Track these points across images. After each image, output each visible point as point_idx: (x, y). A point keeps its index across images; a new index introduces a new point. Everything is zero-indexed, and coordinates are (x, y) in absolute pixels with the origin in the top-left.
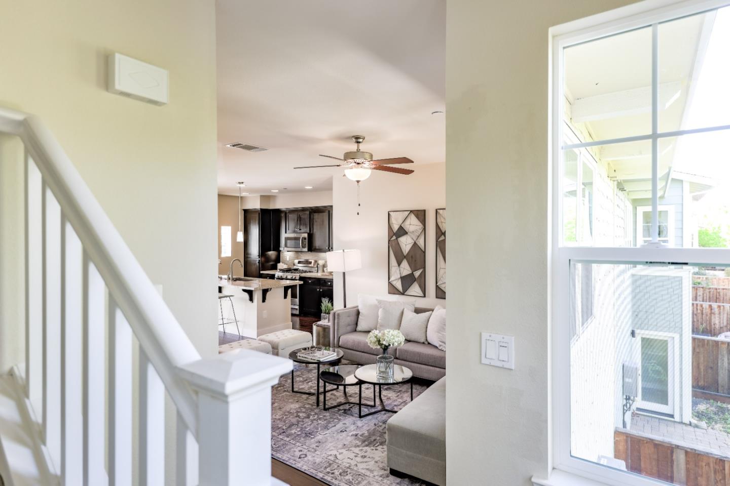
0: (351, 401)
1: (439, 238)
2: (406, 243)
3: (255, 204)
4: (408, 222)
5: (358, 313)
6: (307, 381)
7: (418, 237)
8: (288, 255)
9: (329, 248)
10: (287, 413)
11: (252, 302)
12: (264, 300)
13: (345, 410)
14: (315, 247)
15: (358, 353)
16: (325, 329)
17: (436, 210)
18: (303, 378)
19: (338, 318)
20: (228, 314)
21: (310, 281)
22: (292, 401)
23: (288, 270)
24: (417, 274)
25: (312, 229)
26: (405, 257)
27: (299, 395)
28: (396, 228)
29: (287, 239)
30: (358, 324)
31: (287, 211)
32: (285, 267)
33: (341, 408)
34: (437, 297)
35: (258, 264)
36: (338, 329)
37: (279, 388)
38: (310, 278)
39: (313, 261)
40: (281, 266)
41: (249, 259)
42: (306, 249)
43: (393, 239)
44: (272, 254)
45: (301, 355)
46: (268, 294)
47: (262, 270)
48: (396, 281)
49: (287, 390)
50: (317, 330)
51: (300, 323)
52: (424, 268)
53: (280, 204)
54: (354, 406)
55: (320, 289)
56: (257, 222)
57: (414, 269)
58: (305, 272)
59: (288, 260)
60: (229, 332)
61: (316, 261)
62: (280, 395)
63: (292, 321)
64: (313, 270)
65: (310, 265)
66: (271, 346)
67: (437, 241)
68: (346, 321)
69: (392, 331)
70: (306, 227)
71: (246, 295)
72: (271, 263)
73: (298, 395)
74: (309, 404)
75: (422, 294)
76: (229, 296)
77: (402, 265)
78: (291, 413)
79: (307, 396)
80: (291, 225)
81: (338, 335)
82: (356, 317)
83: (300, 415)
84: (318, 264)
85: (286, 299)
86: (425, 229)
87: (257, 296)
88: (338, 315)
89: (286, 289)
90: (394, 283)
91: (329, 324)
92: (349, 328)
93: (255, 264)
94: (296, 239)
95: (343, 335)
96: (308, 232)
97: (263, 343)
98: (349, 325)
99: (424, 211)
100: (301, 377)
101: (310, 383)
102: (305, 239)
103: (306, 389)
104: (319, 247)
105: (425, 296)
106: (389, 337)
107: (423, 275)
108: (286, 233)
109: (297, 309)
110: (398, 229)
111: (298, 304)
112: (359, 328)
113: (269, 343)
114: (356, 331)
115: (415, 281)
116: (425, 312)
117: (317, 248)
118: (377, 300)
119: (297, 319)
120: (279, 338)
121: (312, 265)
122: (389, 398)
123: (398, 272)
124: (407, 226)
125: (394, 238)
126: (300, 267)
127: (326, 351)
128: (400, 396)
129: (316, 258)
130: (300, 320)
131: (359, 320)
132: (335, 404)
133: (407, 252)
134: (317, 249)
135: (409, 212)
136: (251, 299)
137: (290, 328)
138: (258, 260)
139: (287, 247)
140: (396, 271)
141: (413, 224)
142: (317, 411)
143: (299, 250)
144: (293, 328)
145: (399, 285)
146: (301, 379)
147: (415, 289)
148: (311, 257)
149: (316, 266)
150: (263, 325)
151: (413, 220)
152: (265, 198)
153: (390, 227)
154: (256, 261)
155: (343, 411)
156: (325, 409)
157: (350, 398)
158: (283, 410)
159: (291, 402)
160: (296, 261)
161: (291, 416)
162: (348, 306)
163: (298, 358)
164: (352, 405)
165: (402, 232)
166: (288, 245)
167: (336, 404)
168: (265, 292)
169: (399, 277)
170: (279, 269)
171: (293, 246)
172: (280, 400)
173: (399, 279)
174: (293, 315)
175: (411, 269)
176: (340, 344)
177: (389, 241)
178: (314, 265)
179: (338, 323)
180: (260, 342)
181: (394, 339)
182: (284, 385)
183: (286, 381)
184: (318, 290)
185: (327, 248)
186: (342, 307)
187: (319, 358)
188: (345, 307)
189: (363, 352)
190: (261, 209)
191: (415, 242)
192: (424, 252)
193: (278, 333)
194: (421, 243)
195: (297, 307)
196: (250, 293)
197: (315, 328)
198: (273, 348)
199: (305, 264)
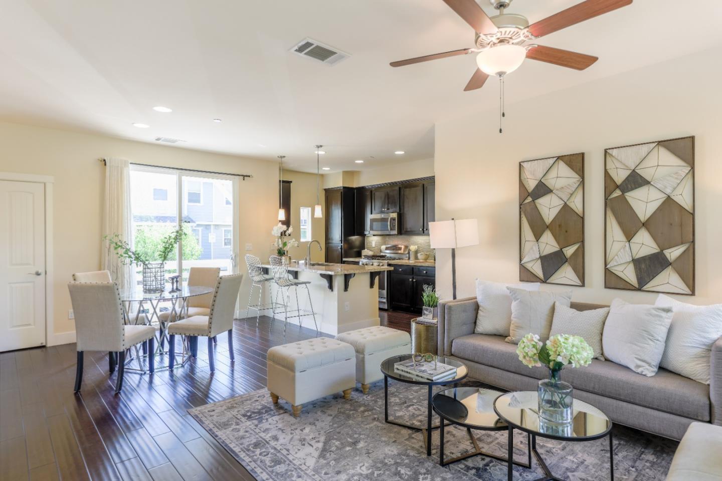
0: (484, 451)
1: (611, 193)
2: (549, 208)
3: (337, 182)
4: (553, 174)
5: (477, 307)
6: (405, 405)
7: (572, 195)
8: (373, 241)
9: (423, 230)
10: (379, 465)
11: (332, 291)
12: (346, 288)
13: (478, 469)
14: (406, 229)
15: (483, 367)
16: (430, 329)
17: (606, 151)
18: (400, 399)
19: (449, 313)
20: (304, 305)
21: (400, 270)
22: (386, 439)
23: (374, 257)
24: (569, 251)
25: (402, 208)
26: (547, 227)
27: (396, 428)
28: (531, 185)
29: (372, 221)
30: (477, 323)
31: (373, 189)
32: (371, 253)
33: (470, 463)
34: (606, 287)
35: (340, 250)
36: (449, 330)
37: (366, 413)
38: (401, 266)
39: (403, 247)
40: (365, 252)
41: (330, 245)
42: (395, 232)
43: (527, 201)
44: (355, 238)
45: (401, 367)
46: (352, 282)
47: (346, 257)
48: (534, 262)
49: (378, 419)
50: (416, 329)
51: (388, 319)
52: (583, 242)
53: (366, 181)
54: (491, 462)
55: (413, 279)
56: (339, 202)
57: (564, 243)
58: (394, 259)
59: (374, 245)
60: (305, 326)
61: (406, 247)
62: (368, 426)
63: (380, 316)
64: (404, 257)
65: (400, 252)
66: (354, 349)
67: (606, 199)
68: (460, 318)
69: (571, 339)
70: (395, 206)
71: (325, 282)
72: (355, 250)
73: (396, 430)
74: (413, 448)
75: (579, 283)
76: (305, 283)
77: (542, 239)
78: (386, 464)
79: (410, 431)
80: (378, 204)
81: (449, 337)
82: (474, 312)
83: (403, 471)
84: (409, 250)
85: (372, 289)
86: (583, 182)
87: (338, 282)
88: (450, 308)
89: (373, 275)
90: (529, 266)
91: (435, 321)
92: (465, 329)
93: (337, 250)
94: (384, 220)
95: (457, 338)
96: (398, 211)
97: (343, 344)
98: (464, 324)
99: (583, 154)
100: (396, 396)
101: (411, 408)
102: (394, 219)
103: (406, 418)
104: (410, 228)
105: (583, 285)
106: (569, 348)
107: (581, 253)
108: (371, 214)
109: (384, 303)
110: (537, 186)
111: (386, 297)
112: (480, 329)
113: (351, 344)
114: (474, 333)
115: (566, 261)
116: (595, 309)
117: (409, 230)
118: (508, 288)
119: (385, 314)
120: (365, 338)
121: (402, 251)
122: (549, 452)
123: (536, 248)
124: (550, 182)
125: (529, 199)
126: (388, 253)
127: (442, 364)
128: (568, 449)
129: (406, 244)
130: (388, 315)
131: (479, 317)
132: (457, 455)
133: (551, 219)
134: (408, 232)
135: (555, 159)
136: (331, 287)
137: (378, 325)
138: (341, 245)
139: (373, 230)
140: (532, 248)
141: (563, 177)
142: (429, 465)
143: (387, 233)
144: (381, 325)
145: (537, 269)
146: (398, 401)
147: (566, 274)
148: (400, 242)
149: (407, 252)
150: (346, 320)
151: (563, 169)
152: (349, 174)
153: (522, 185)
154: (338, 246)
155: (474, 471)
156: (443, 464)
157: (481, 445)
158: (374, 455)
159: (385, 442)
160: (383, 247)
161: (387, 473)
162: (459, 297)
163: (396, 371)
164: (488, 459)
165: (542, 189)
166: (374, 227)
167: (459, 455)
168: (347, 277)
169: (538, 256)
170: (364, 256)
171: (380, 229)
172: (368, 436)
173: (537, 259)
174: (380, 309)
175: (558, 243)
176: (453, 350)
177: (521, 205)
178: (404, 251)
179: (450, 320)
180: (339, 342)
181: (578, 353)
182: (373, 409)
183: (376, 402)
184: (410, 280)
185: (421, 229)
186: (451, 298)
187: (431, 374)
188: (455, 297)
189: (491, 366)
190: (344, 188)
191: (565, 203)
192: (583, 218)
193: (364, 331)
194: (576, 204)
195: (385, 300)
196: (330, 279)
197: (413, 325)
198: (357, 351)
199: (393, 250)
